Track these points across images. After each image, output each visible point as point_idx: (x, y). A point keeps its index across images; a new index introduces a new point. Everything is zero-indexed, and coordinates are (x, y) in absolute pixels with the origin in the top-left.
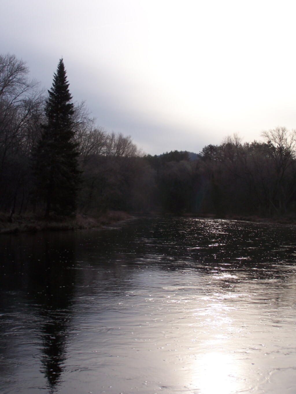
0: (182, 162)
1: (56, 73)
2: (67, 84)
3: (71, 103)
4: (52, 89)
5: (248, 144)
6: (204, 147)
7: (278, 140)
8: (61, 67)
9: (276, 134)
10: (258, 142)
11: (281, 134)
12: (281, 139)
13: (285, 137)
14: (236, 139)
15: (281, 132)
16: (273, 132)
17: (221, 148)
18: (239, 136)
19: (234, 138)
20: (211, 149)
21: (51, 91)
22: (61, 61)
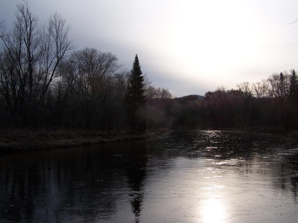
0: (195, 101)
1: (134, 61)
2: (140, 66)
3: (142, 76)
4: (132, 69)
5: (228, 91)
6: (206, 93)
7: (245, 88)
8: (137, 58)
9: (244, 85)
10: (234, 89)
11: (246, 85)
12: (246, 88)
13: (248, 87)
14: (223, 88)
15: (246, 84)
16: (242, 85)
17: (214, 93)
18: (224, 87)
19: (222, 88)
20: (209, 93)
21: (132, 70)
22: (137, 55)
